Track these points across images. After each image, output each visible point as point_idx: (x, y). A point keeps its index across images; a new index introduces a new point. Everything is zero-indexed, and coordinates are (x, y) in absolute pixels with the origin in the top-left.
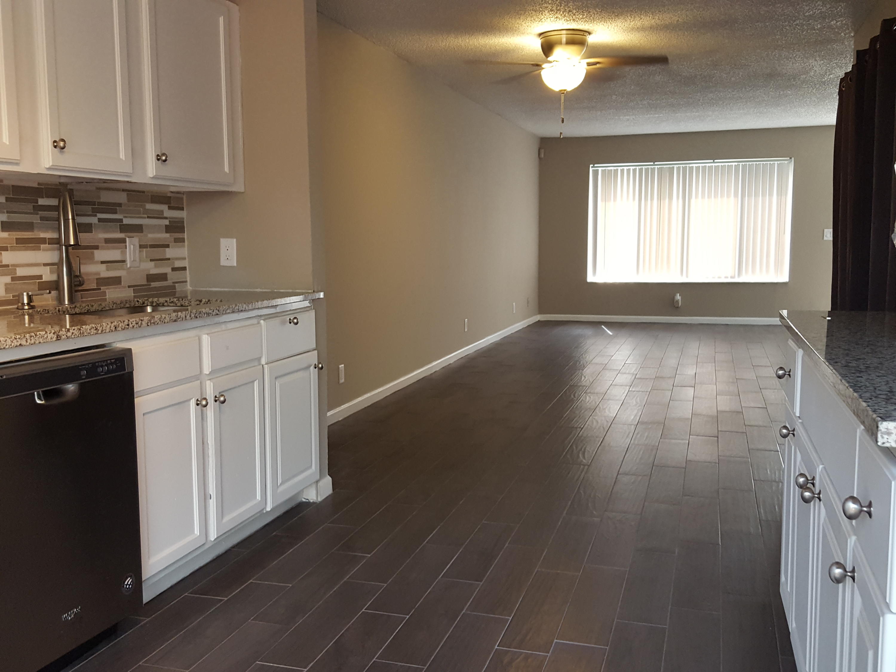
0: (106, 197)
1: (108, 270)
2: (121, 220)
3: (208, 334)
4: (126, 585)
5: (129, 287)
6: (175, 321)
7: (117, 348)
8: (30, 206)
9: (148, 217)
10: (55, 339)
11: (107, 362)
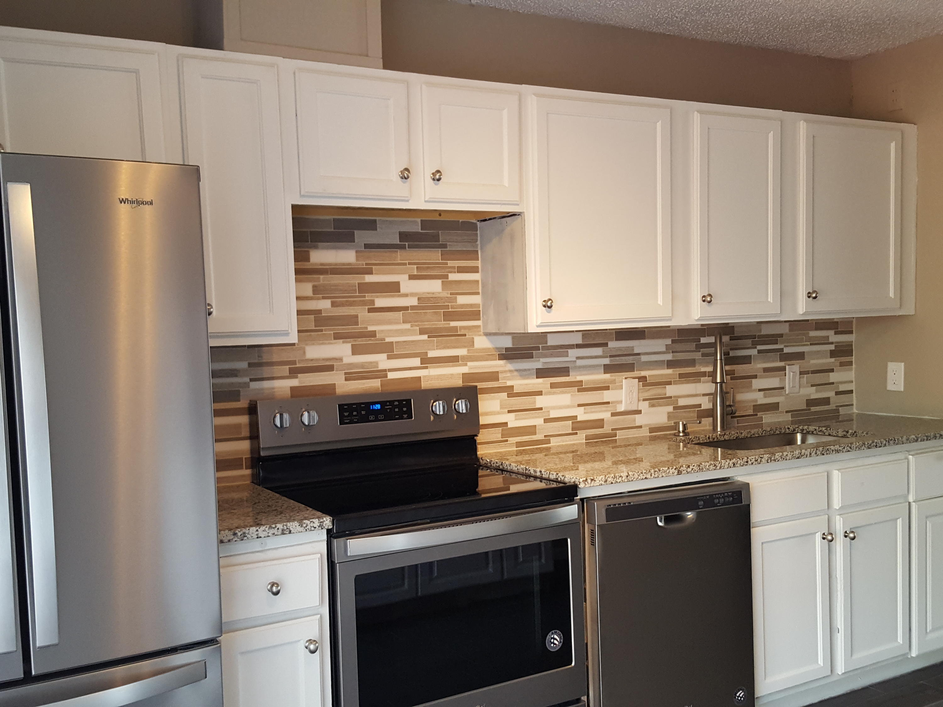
0: (765, 331)
1: (765, 397)
2: (782, 350)
3: (838, 470)
4: (738, 697)
5: (787, 412)
6: (798, 458)
7: (738, 481)
8: (693, 346)
9: (811, 344)
10: (676, 474)
11: (724, 495)
